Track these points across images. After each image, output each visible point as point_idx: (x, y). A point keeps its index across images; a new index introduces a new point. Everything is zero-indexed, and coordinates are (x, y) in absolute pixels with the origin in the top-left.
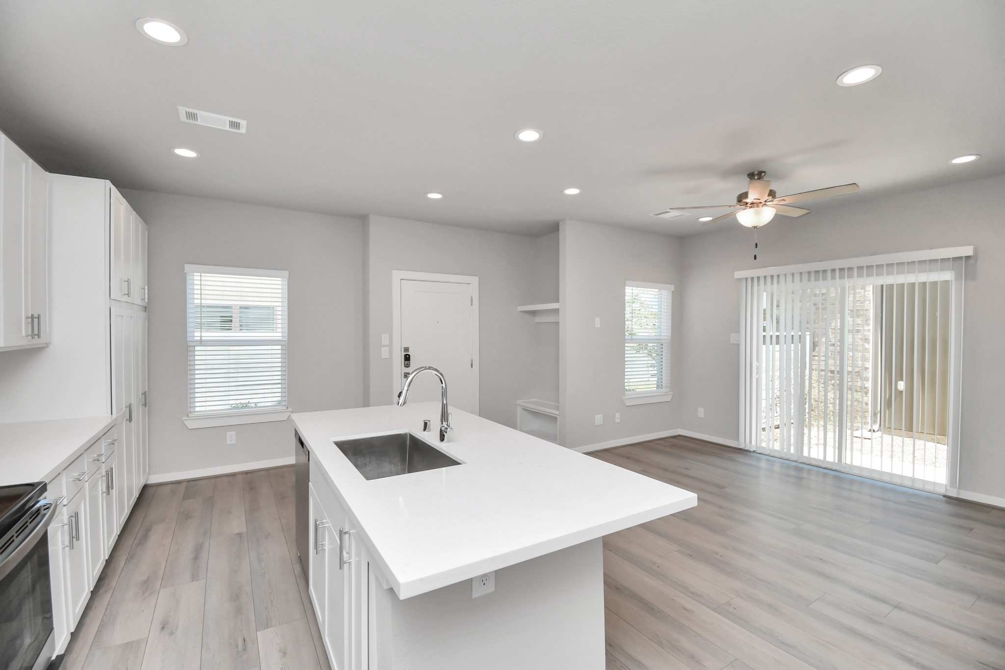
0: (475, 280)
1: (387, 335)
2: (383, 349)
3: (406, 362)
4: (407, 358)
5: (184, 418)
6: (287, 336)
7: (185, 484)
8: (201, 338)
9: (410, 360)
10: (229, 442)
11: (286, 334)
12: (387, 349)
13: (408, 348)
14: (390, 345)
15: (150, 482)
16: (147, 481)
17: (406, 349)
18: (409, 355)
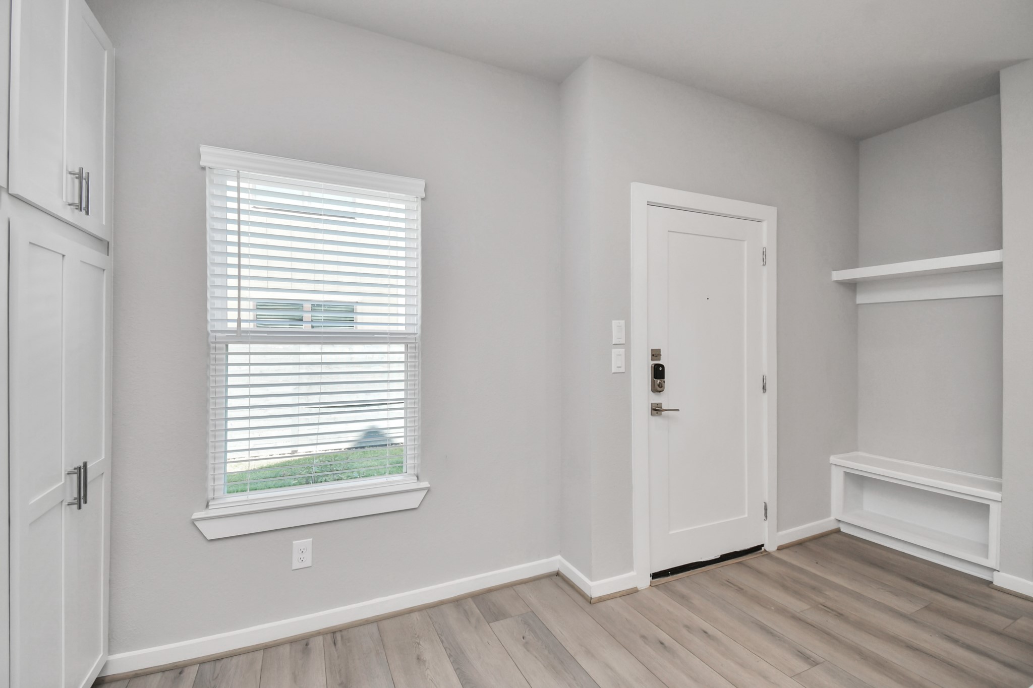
0: (769, 213)
1: (622, 322)
2: (615, 351)
3: (659, 381)
4: (658, 372)
5: (196, 515)
6: (420, 323)
7: (197, 667)
8: (239, 325)
9: (663, 378)
10: (296, 565)
11: (417, 320)
12: (622, 351)
13: (659, 350)
14: (626, 345)
15: (111, 671)
16: (105, 667)
17: (656, 354)
18: (663, 366)
